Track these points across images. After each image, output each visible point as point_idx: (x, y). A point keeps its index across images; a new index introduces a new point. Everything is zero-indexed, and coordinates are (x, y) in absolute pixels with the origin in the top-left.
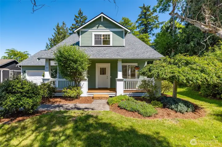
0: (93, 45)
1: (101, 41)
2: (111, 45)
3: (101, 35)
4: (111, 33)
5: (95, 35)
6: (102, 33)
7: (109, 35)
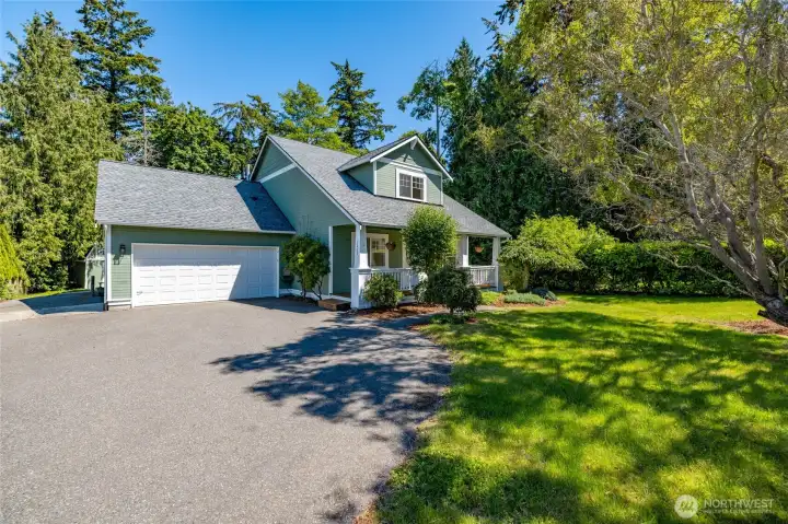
0: (398, 196)
1: (409, 189)
2: (425, 201)
3: (409, 177)
4: (424, 176)
5: (401, 175)
6: (413, 174)
7: (422, 180)
